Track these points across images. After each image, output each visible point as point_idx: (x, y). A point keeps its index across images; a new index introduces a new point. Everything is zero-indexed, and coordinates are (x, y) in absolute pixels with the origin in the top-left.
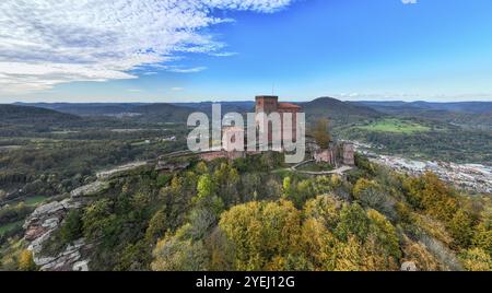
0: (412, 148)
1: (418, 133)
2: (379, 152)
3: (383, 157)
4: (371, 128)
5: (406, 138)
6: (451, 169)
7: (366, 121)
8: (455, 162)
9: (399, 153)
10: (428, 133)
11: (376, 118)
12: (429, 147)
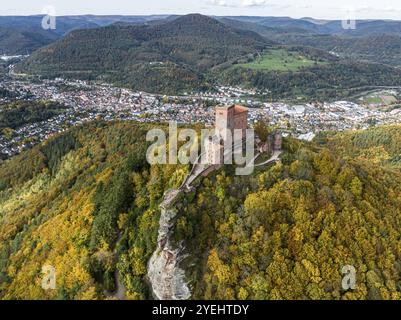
0: (295, 90)
1: (303, 69)
2: (264, 99)
3: (267, 105)
4: (255, 66)
5: (291, 78)
6: (323, 110)
7: (251, 55)
8: (327, 101)
9: (283, 97)
10: (312, 70)
11: (262, 49)
12: (310, 86)
